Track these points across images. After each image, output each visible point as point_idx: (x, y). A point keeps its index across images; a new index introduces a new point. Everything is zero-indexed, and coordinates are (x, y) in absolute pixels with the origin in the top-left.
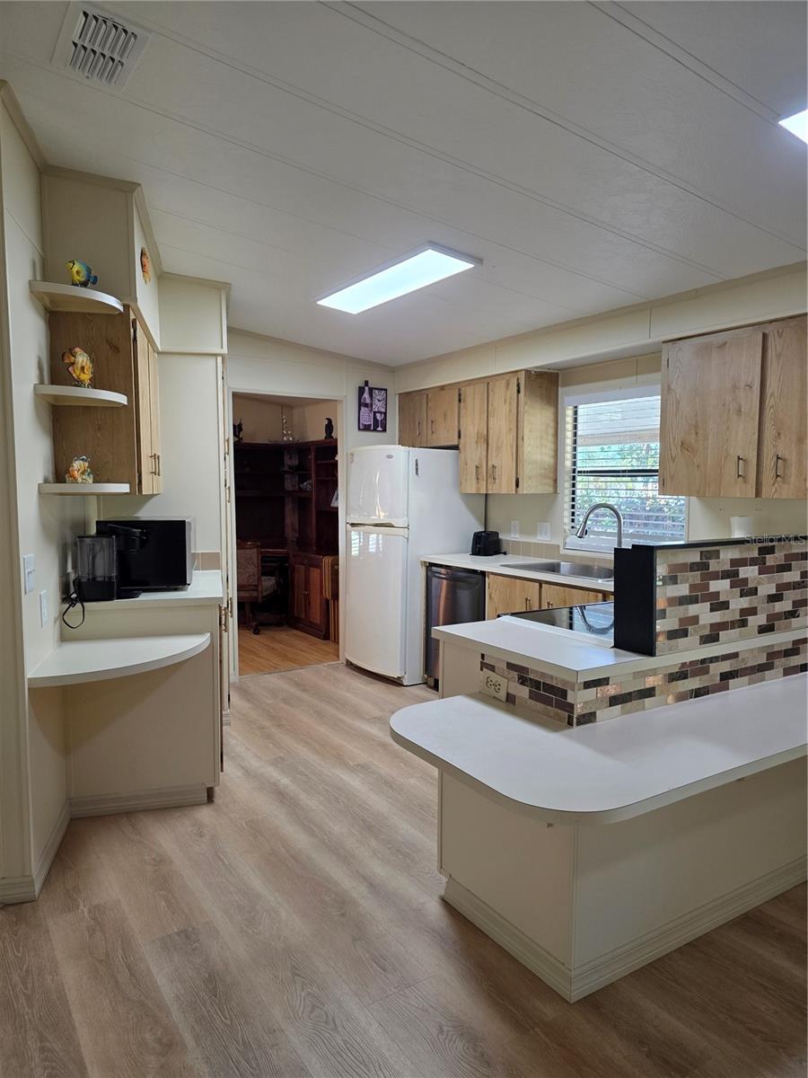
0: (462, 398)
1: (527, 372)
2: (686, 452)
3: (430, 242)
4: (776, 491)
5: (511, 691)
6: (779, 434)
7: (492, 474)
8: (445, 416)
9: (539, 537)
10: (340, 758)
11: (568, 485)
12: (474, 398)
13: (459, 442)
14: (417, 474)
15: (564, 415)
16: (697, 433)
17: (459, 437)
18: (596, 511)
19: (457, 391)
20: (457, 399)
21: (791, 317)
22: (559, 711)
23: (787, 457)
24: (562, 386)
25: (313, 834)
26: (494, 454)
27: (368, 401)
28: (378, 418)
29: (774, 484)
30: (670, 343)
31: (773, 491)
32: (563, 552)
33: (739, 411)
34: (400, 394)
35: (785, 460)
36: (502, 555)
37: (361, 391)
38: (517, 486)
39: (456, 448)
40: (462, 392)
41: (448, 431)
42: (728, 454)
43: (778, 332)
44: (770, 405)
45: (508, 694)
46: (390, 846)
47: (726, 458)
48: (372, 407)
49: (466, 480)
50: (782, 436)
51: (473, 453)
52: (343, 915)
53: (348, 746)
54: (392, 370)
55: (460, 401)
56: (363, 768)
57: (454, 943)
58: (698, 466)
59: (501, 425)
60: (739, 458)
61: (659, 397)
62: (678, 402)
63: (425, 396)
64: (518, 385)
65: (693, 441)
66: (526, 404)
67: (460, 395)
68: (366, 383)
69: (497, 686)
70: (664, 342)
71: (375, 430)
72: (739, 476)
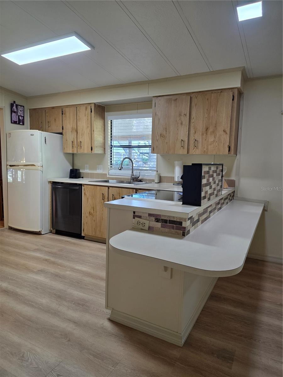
0: (64, 113)
1: (95, 104)
2: (162, 138)
3: (75, 32)
4: (194, 151)
5: (151, 225)
6: (195, 132)
7: (80, 145)
8: (55, 120)
9: (97, 171)
10: (28, 269)
11: (109, 151)
12: (69, 113)
13: (62, 131)
14: (46, 143)
15: (108, 123)
16: (166, 131)
17: (63, 129)
18: (125, 160)
19: (61, 109)
20: (61, 113)
21: (200, 92)
22: (178, 231)
23: (198, 140)
24: (106, 112)
25: (32, 306)
26: (80, 137)
27: (15, 110)
28: (20, 119)
29: (193, 149)
30: (156, 97)
31: (193, 151)
32: (108, 176)
33: (182, 124)
34: (30, 109)
35: (197, 141)
36: (81, 178)
37: (12, 105)
38: (92, 150)
39: (61, 134)
40: (63, 111)
41: (57, 127)
42: (177, 139)
43: (196, 96)
44: (193, 122)
45: (149, 227)
46: (73, 303)
47: (177, 140)
48: (17, 113)
49: (67, 147)
50: (197, 133)
51: (70, 136)
52: (69, 341)
53: (29, 263)
54: (27, 98)
55: (62, 114)
56: (41, 272)
57: (125, 337)
58: (167, 143)
59: (83, 124)
60: (182, 140)
61: (152, 118)
62: (159, 120)
63: (44, 111)
64: (91, 109)
65: (165, 134)
66: (94, 117)
67: (62, 111)
68: (14, 102)
69: (144, 224)
70: (153, 97)
71: (19, 124)
72: (182, 146)
